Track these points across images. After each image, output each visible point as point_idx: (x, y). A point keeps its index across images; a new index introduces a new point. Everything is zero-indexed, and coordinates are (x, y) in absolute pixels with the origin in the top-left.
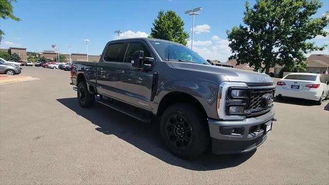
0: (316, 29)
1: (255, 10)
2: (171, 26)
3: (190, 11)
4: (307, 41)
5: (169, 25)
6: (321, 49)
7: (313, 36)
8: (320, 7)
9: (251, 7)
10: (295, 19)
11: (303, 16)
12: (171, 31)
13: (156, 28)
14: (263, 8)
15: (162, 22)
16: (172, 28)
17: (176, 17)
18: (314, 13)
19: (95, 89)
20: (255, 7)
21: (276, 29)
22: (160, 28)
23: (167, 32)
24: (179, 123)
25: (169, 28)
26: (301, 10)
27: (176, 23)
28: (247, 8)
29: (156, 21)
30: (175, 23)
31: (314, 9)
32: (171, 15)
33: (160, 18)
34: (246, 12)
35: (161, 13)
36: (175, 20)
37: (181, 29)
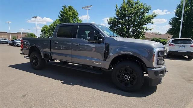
0: (149, 20)
1: (121, 9)
2: (71, 15)
3: (85, 7)
4: (144, 26)
5: (70, 15)
6: (151, 30)
7: (147, 23)
8: (150, 9)
9: (119, 7)
10: (139, 15)
11: (143, 13)
12: (71, 18)
13: (61, 16)
14: (125, 9)
15: (66, 12)
16: (72, 16)
17: (73, 10)
18: (148, 12)
19: (50, 57)
20: (121, 8)
21: (130, 19)
22: (64, 16)
23: (69, 19)
24: (126, 72)
26: (142, 11)
27: (74, 13)
28: (117, 8)
29: (61, 11)
31: (148, 10)
32: (71, 8)
33: (64, 10)
34: (116, 10)
35: (64, 7)
36: (73, 12)
37: (77, 17)
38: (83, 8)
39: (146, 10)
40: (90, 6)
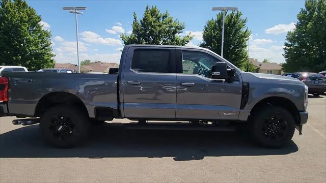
8: (184, 28)
18: (181, 32)
28: (135, 18)
36: (29, 12)
37: (39, 25)
38: (65, 9)
39: (179, 29)
40: (84, 8)
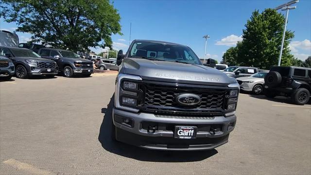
2: (267, 26)
5: (264, 25)
12: (265, 31)
13: (248, 29)
16: (268, 28)
17: (275, 15)
22: (252, 29)
23: (261, 33)
25: (264, 28)
29: (248, 22)
30: (273, 23)
32: (269, 13)
33: (254, 19)
35: (256, 14)
